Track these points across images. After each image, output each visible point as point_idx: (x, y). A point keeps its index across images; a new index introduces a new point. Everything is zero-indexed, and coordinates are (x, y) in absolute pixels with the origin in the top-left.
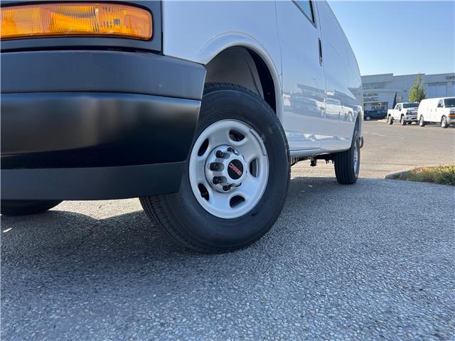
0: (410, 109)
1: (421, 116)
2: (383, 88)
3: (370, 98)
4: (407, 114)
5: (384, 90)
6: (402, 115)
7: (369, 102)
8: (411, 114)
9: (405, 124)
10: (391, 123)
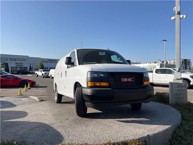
0: (46, 72)
1: (51, 75)
2: (25, 61)
3: (20, 65)
4: (45, 74)
5: (26, 62)
6: (43, 74)
7: (19, 66)
8: (46, 74)
9: (44, 77)
10: (37, 77)
